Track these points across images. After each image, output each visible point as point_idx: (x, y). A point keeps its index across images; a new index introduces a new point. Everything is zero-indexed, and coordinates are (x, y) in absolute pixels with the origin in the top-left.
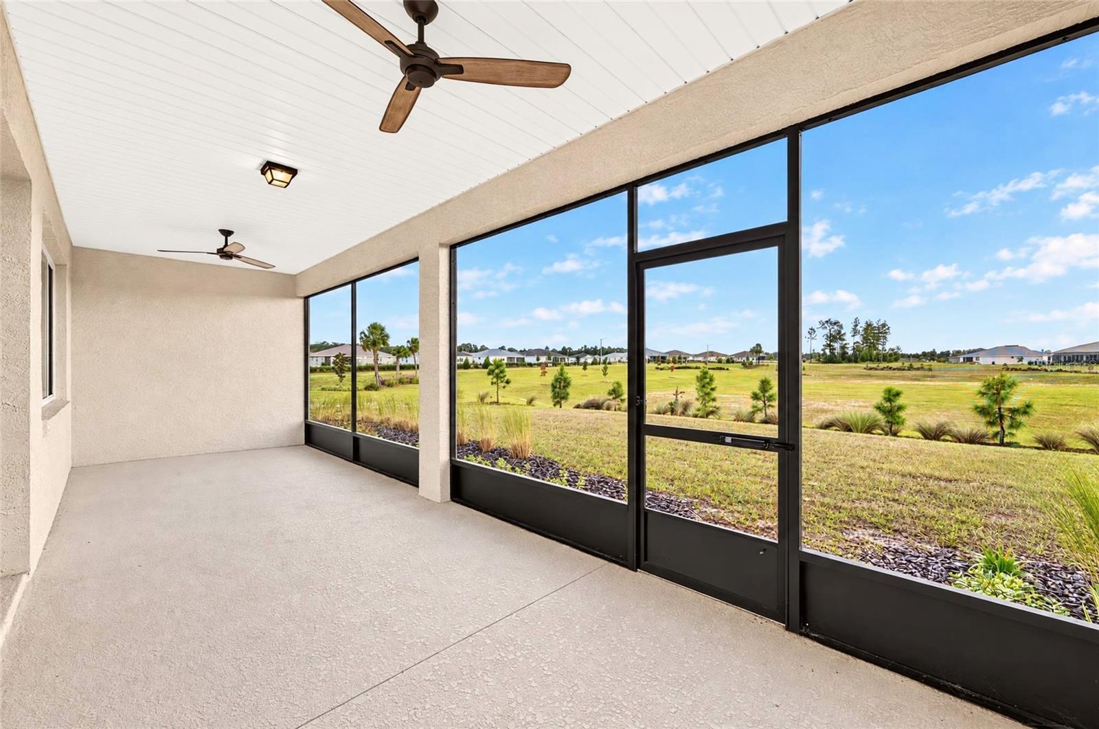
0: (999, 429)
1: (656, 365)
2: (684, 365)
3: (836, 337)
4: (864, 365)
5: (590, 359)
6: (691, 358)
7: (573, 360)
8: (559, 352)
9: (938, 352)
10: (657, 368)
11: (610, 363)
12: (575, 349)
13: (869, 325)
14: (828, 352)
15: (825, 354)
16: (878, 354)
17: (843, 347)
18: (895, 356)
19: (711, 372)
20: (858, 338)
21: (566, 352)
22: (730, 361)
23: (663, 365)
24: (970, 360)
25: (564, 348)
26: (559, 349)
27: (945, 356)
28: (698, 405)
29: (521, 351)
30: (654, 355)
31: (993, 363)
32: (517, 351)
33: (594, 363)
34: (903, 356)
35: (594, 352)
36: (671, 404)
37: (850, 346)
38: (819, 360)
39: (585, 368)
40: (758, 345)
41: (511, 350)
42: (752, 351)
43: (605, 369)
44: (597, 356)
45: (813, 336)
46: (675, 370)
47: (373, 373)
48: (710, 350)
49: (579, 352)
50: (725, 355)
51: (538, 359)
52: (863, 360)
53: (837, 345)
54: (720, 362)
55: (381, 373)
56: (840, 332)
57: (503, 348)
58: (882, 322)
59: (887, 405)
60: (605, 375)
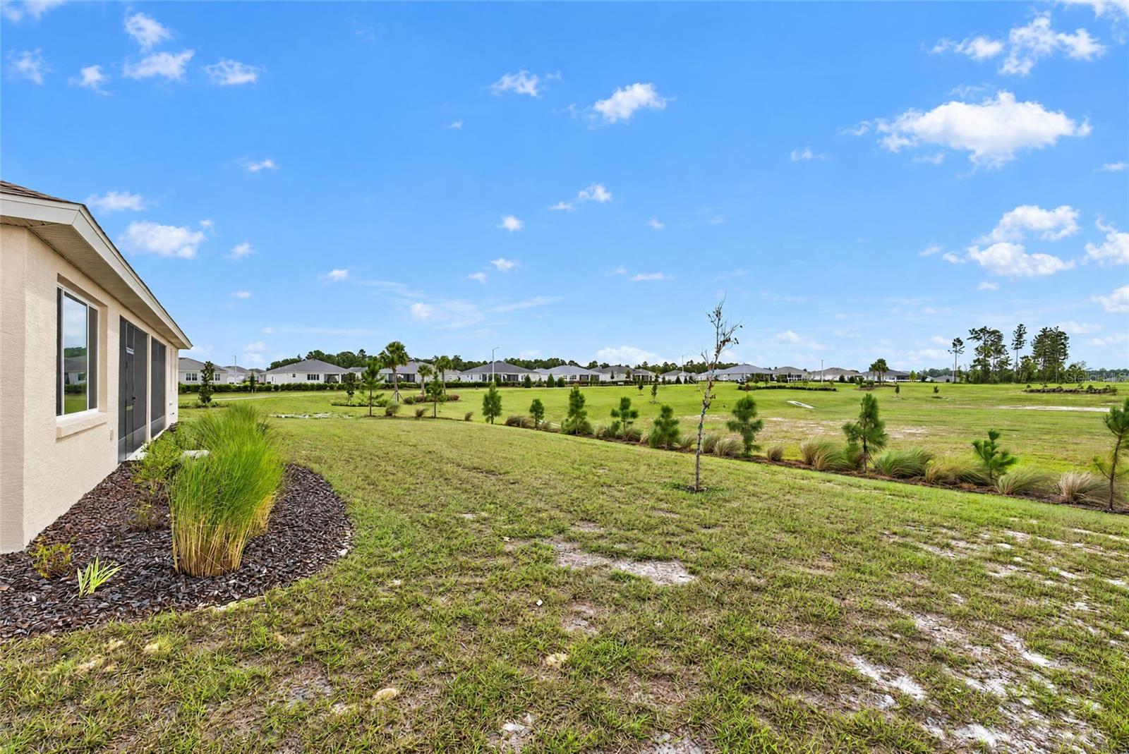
4: (1024, 386)
13: (1044, 333)
14: (978, 367)
15: (974, 371)
17: (1004, 363)
18: (1077, 374)
37: (1014, 361)
40: (882, 362)
43: (655, 389)
45: (958, 348)
51: (613, 377)
52: (1028, 380)
56: (998, 343)
58: (1059, 330)
59: (663, 420)
60: (654, 394)
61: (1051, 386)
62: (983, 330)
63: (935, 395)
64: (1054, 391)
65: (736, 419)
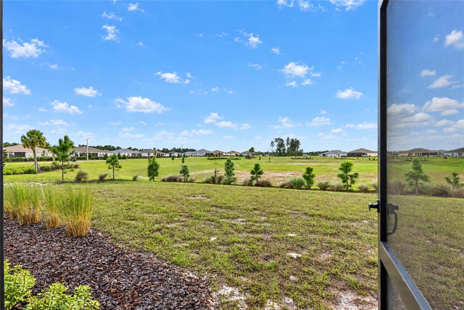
0: (346, 184)
1: (208, 157)
2: (221, 157)
3: (281, 145)
4: (291, 157)
5: (176, 154)
6: (224, 154)
7: (168, 155)
8: (162, 151)
10: (208, 159)
11: (187, 157)
12: (170, 149)
13: (293, 141)
14: (278, 152)
16: (296, 153)
17: (284, 150)
18: (300, 154)
19: (232, 161)
20: (289, 146)
21: (165, 151)
22: (241, 156)
23: (212, 157)
24: (324, 155)
25: (164, 149)
26: (161, 149)
27: (316, 154)
28: (226, 178)
29: (140, 150)
30: (208, 153)
31: (331, 156)
32: (138, 150)
33: (179, 156)
35: (178, 151)
36: (213, 177)
37: (286, 149)
38: (275, 155)
39: (173, 159)
40: (252, 148)
41: (134, 149)
42: (250, 150)
43: (183, 159)
44: (180, 153)
46: (217, 160)
47: (33, 163)
48: (232, 150)
49: (171, 151)
50: (239, 153)
51: (149, 155)
52: (291, 155)
53: (282, 149)
54: (237, 156)
55: (39, 163)
56: (282, 143)
57: (130, 148)
58: (297, 140)
59: (307, 175)
60: (183, 162)
61: (297, 157)
62: (278, 139)
63: (269, 160)
64: (298, 159)
65: (341, 172)
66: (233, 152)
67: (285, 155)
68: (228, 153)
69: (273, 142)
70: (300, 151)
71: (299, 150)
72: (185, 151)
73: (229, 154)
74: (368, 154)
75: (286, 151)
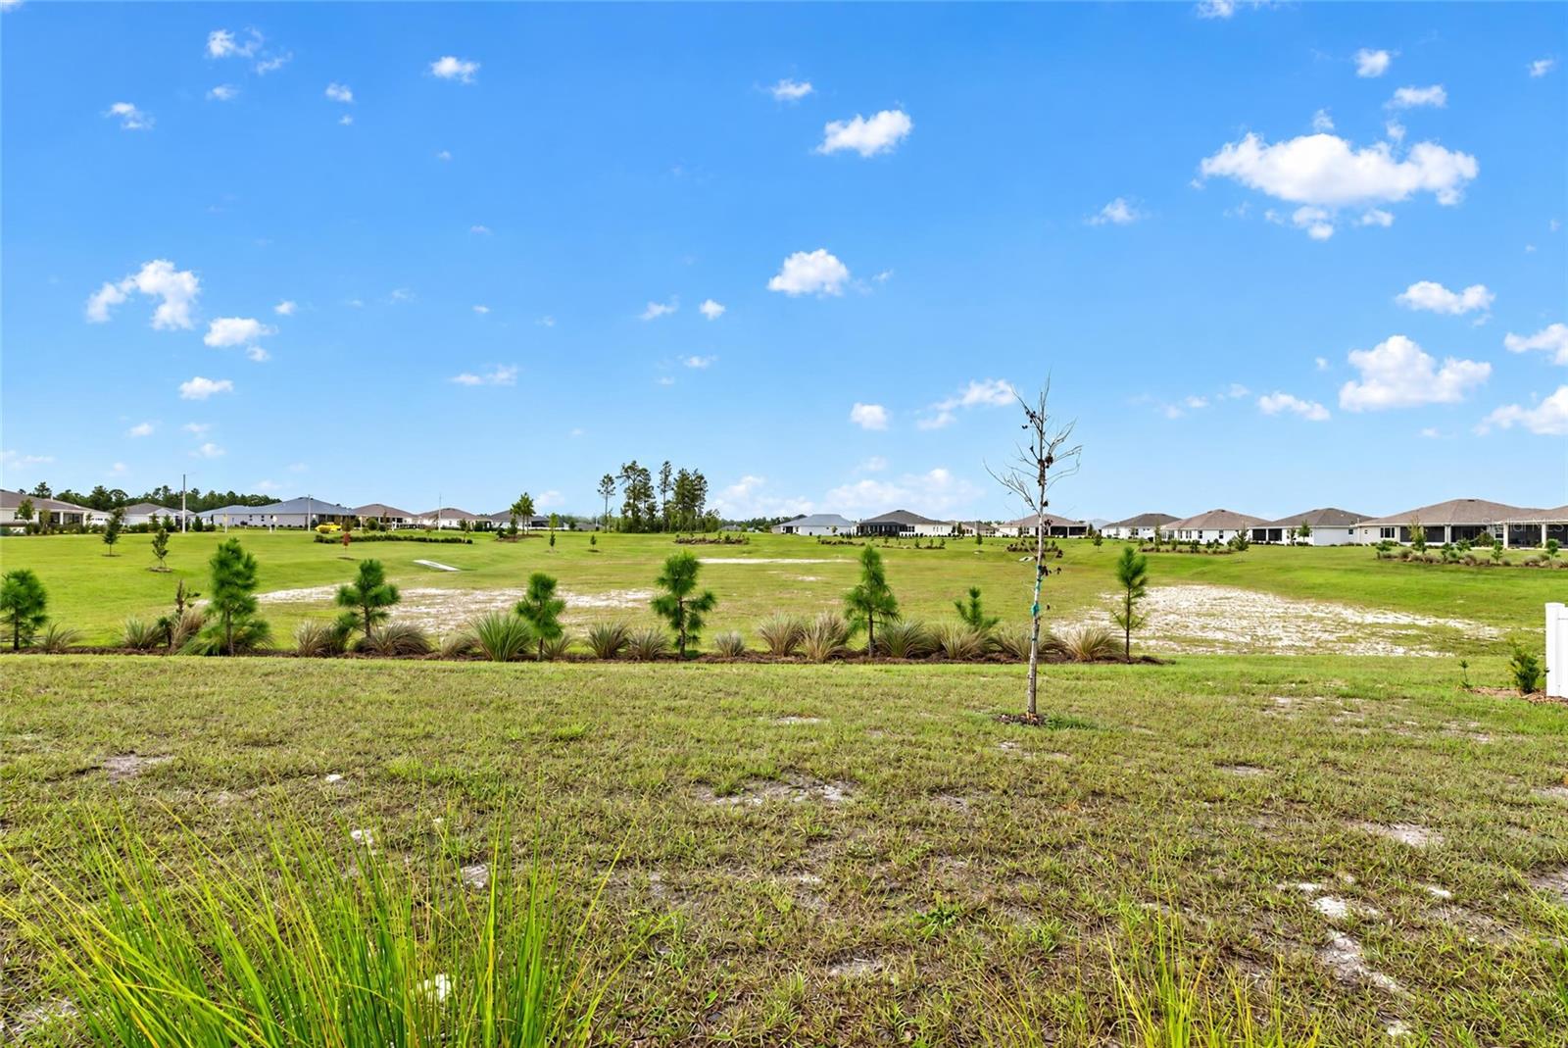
2: (391, 533)
3: (640, 493)
4: (673, 536)
6: (410, 521)
7: (103, 519)
8: (79, 500)
9: (769, 519)
10: (320, 540)
13: (684, 476)
14: (629, 514)
15: (626, 517)
16: (693, 521)
17: (652, 509)
18: (711, 524)
20: (670, 495)
21: (98, 500)
22: (482, 526)
24: (789, 530)
25: (100, 492)
30: (330, 512)
34: (725, 523)
37: (660, 506)
38: (617, 528)
39: (113, 540)
42: (516, 508)
45: (609, 488)
46: (351, 544)
50: (476, 516)
52: (675, 529)
53: (642, 506)
54: (464, 527)
56: (646, 484)
58: (698, 474)
60: (162, 554)
61: (699, 536)
63: (591, 547)
64: (697, 542)
66: (449, 512)
67: (656, 528)
68: (426, 516)
69: (610, 479)
70: (709, 513)
71: (705, 510)
72: (215, 502)
73: (427, 522)
74: (919, 529)
75: (659, 514)
